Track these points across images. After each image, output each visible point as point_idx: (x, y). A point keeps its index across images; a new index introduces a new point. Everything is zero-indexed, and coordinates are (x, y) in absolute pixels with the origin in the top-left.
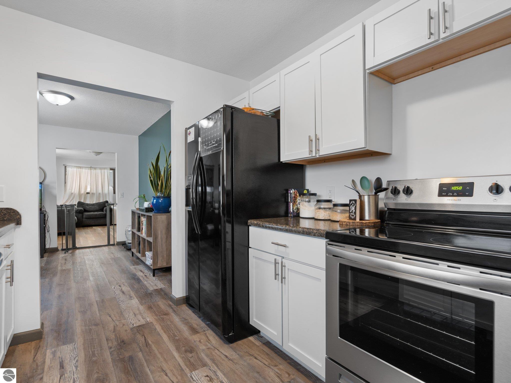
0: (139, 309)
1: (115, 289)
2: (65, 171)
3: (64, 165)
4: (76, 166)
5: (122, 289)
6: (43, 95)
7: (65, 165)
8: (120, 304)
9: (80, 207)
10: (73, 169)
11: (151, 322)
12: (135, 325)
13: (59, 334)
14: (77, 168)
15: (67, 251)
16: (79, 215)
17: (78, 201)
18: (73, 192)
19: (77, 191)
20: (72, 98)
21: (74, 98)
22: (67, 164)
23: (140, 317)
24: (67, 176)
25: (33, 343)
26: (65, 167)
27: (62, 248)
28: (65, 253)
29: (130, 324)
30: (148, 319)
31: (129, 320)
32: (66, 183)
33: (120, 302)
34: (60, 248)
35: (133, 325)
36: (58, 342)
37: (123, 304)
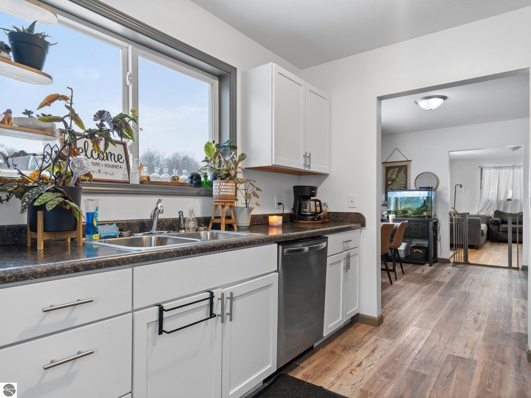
0: (475, 343)
1: (470, 314)
2: (482, 174)
3: (479, 167)
4: (494, 167)
5: (477, 317)
6: (418, 103)
7: (481, 167)
8: (461, 330)
9: (497, 217)
10: (490, 170)
11: (475, 360)
12: (455, 354)
13: (390, 330)
14: (495, 169)
15: (455, 264)
16: (494, 227)
17: (496, 209)
18: (490, 198)
19: (494, 198)
20: (444, 98)
21: (446, 97)
22: (484, 165)
23: (468, 350)
24: (483, 180)
25: (371, 327)
26: (482, 169)
27: (453, 261)
28: (453, 266)
29: (452, 351)
30: (476, 356)
31: (454, 347)
32: (482, 188)
33: (463, 328)
34: (452, 260)
35: (454, 353)
36: (385, 334)
37: (464, 331)
